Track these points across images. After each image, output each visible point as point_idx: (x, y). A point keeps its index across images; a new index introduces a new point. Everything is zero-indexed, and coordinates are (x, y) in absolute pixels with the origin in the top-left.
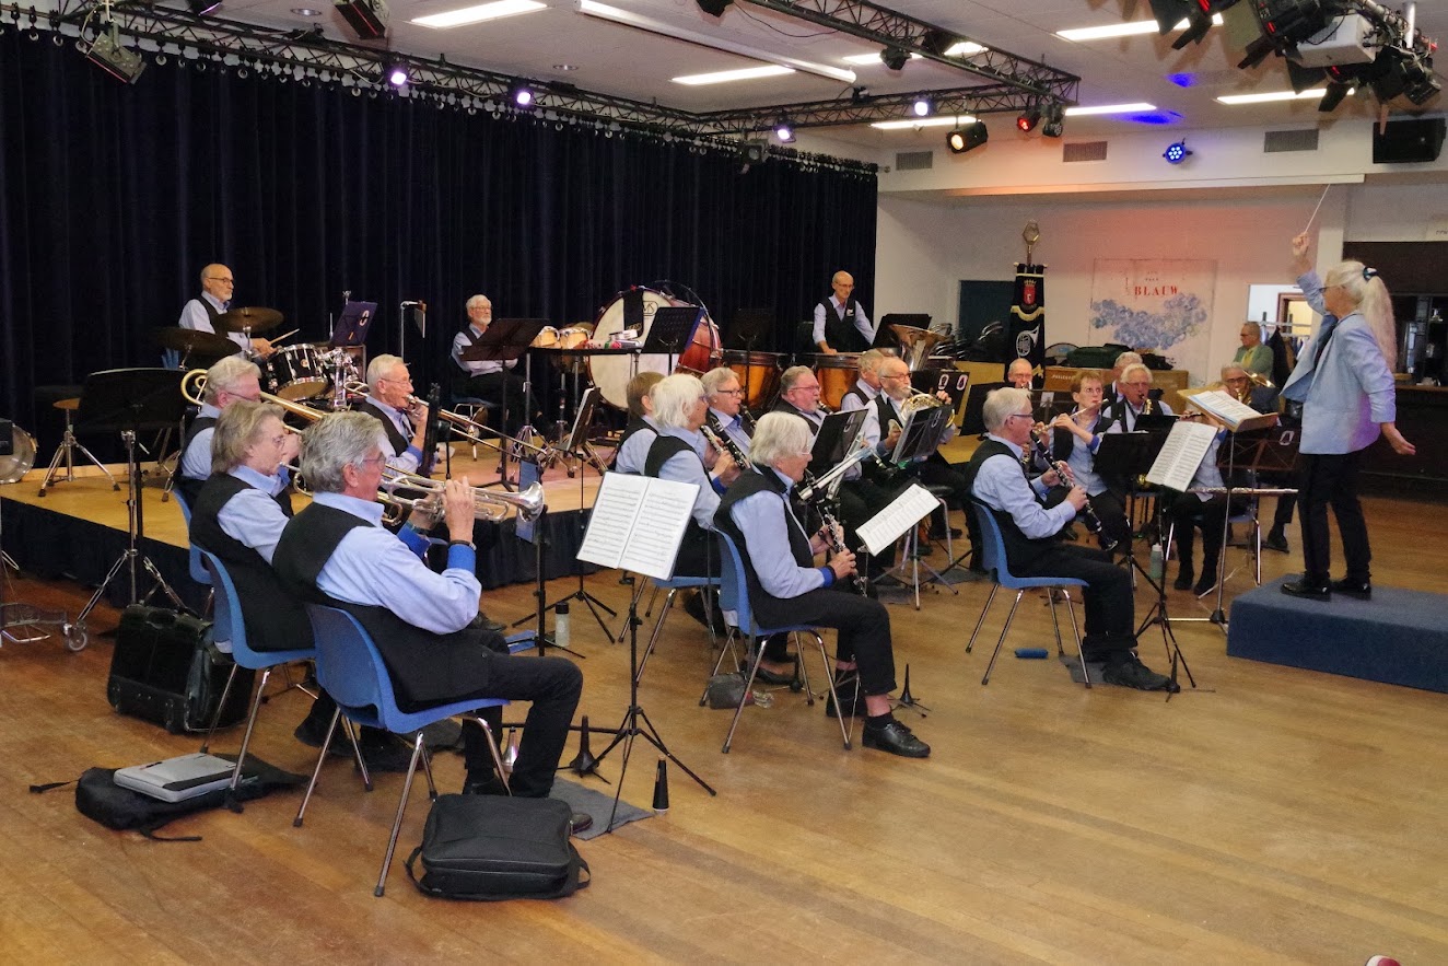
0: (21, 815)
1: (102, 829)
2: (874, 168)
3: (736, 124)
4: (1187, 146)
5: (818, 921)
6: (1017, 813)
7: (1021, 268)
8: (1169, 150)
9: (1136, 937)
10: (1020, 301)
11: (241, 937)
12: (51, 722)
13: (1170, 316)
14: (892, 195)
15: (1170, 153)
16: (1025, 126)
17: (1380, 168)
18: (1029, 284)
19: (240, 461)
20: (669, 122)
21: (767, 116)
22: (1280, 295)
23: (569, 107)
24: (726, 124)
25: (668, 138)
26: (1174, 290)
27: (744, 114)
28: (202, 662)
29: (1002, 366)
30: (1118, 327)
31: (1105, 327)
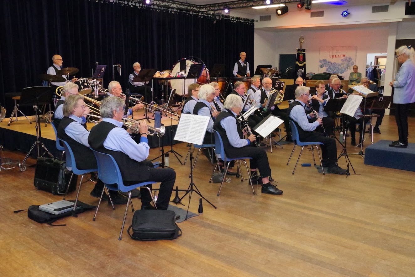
0: (12, 219)
1: (36, 223)
2: (253, 21)
3: (212, 8)
4: (348, 12)
5: (250, 244)
6: (306, 211)
7: (298, 50)
8: (343, 13)
9: (343, 247)
10: (298, 60)
11: (81, 253)
12: (18, 192)
13: (343, 64)
14: (258, 29)
15: (343, 14)
16: (300, 6)
17: (407, 17)
18: (301, 55)
19: (71, 113)
20: (191, 8)
21: (221, 6)
22: (375, 57)
23: (161, 4)
24: (209, 8)
25: (191, 13)
26: (344, 56)
27: (214, 5)
28: (62, 174)
29: (294, 80)
30: (327, 67)
31: (323, 67)
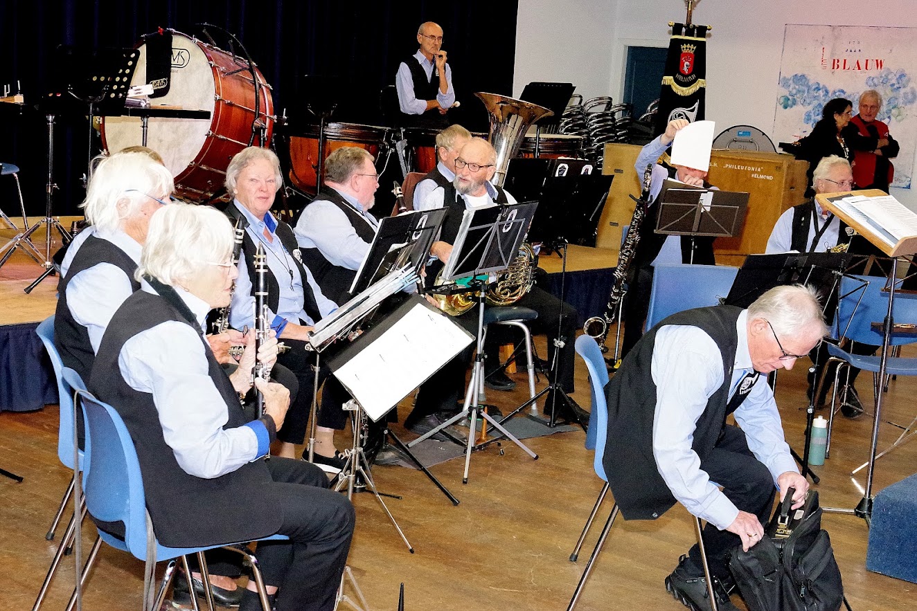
7: (677, 29)
10: (674, 69)
18: (688, 49)
26: (879, 64)
30: (810, 108)
31: (794, 107)
